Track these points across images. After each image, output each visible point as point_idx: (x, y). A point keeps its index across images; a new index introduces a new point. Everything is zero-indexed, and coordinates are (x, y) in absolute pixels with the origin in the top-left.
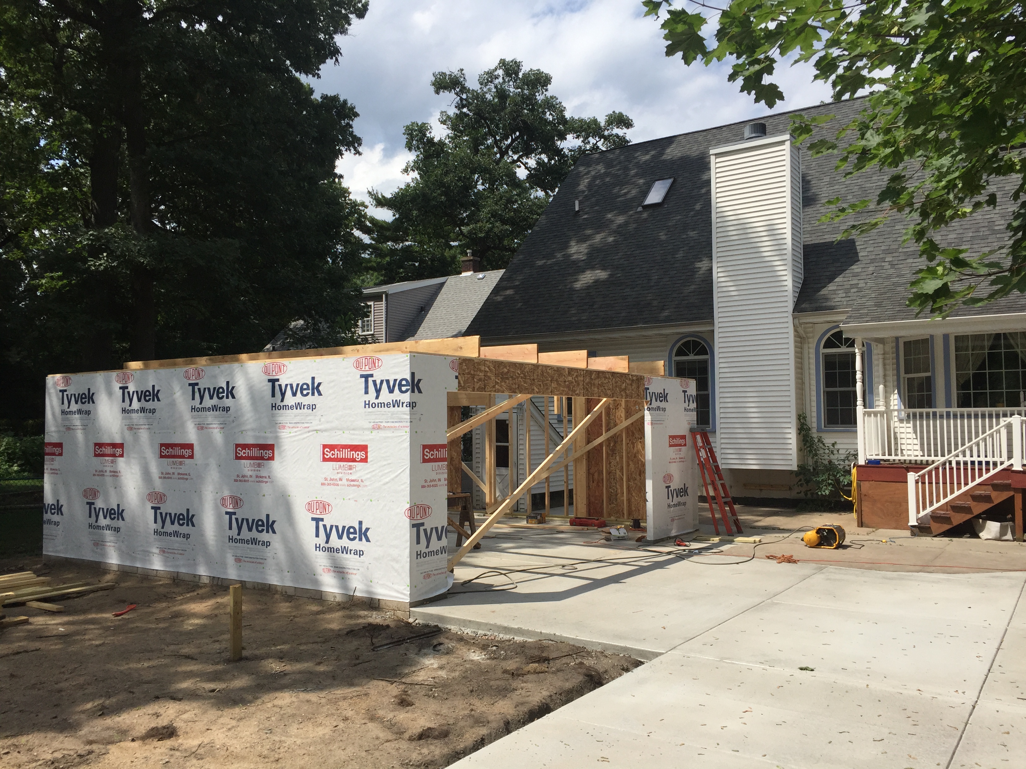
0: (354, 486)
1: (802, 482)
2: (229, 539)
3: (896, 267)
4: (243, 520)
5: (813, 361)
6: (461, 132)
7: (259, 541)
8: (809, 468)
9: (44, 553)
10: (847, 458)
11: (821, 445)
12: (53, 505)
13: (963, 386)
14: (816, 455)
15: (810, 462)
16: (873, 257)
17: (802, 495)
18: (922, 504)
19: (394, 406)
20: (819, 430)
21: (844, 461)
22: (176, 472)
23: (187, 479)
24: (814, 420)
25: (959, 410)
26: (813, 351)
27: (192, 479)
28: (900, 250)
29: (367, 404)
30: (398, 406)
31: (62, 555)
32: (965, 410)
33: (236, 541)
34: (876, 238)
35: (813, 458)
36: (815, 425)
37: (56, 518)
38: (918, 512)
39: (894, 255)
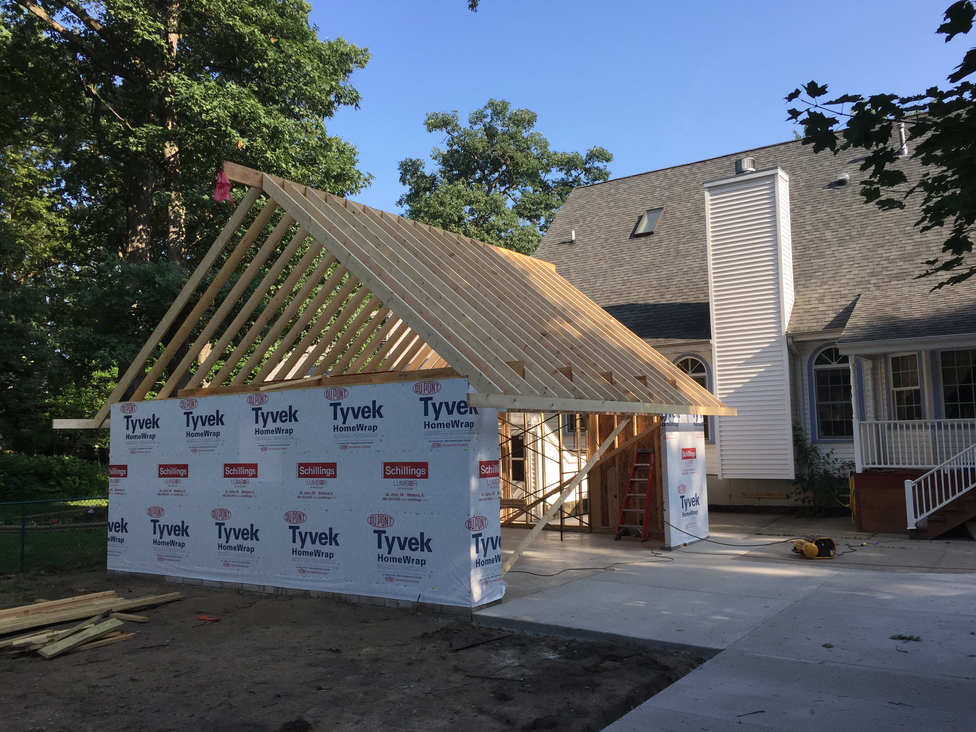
0: (414, 500)
1: (800, 490)
2: (293, 552)
3: (881, 288)
4: (306, 533)
5: (806, 377)
6: (450, 166)
7: (323, 553)
8: (805, 477)
9: (108, 568)
10: (842, 467)
11: (816, 455)
12: (117, 523)
13: (950, 397)
14: (811, 464)
15: (806, 471)
16: (859, 280)
17: (799, 503)
18: (918, 509)
19: (453, 427)
20: (814, 441)
21: (839, 470)
22: (240, 490)
23: (251, 496)
24: (809, 431)
25: (949, 421)
26: (805, 368)
27: (256, 496)
28: (884, 273)
29: (427, 425)
30: (458, 426)
31: (127, 570)
32: (955, 421)
33: (300, 553)
34: (861, 261)
35: (809, 468)
36: (809, 436)
37: (119, 535)
38: (916, 517)
39: (879, 277)
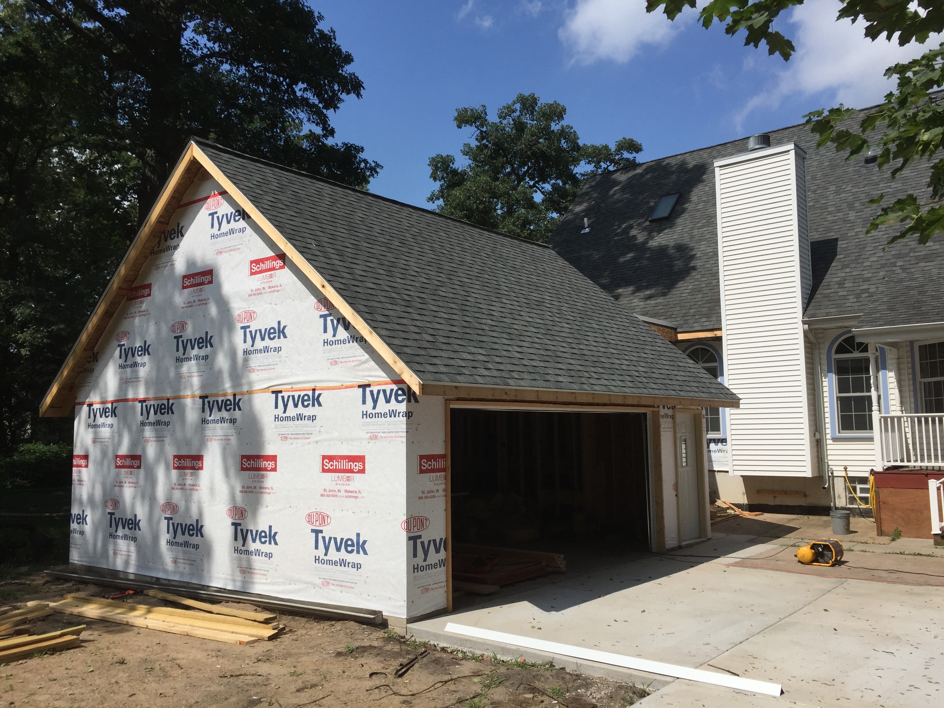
0: (351, 497)
2: (235, 550)
3: (908, 271)
4: (247, 531)
5: (825, 363)
6: (481, 162)
7: (262, 553)
9: (70, 561)
12: (79, 515)
16: (884, 262)
20: (833, 438)
22: (187, 482)
23: (197, 490)
24: (828, 426)
26: (824, 356)
27: (201, 490)
28: (912, 254)
33: (241, 552)
36: (829, 431)
37: (81, 527)
38: (941, 520)
39: (905, 259)
